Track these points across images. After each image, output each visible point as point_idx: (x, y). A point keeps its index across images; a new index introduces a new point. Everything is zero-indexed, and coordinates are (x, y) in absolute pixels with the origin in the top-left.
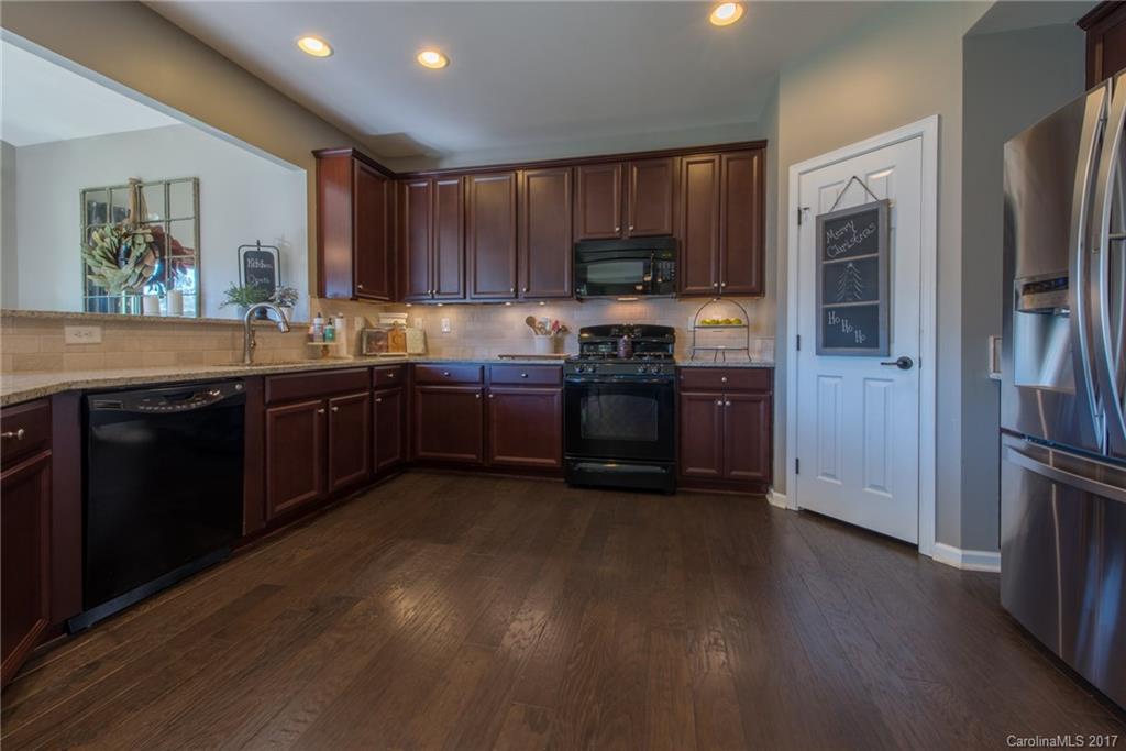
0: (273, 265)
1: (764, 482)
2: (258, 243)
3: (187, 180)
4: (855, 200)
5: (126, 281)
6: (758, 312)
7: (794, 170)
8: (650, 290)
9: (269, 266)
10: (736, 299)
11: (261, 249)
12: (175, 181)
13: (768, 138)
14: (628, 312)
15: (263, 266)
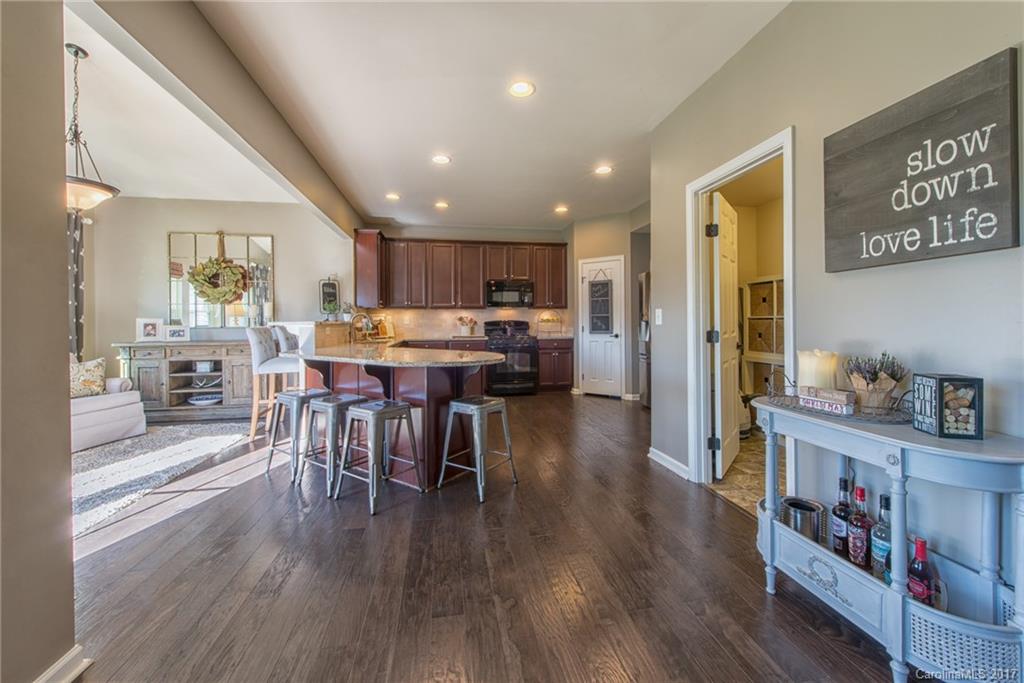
0: (336, 290)
1: (571, 386)
2: (329, 279)
3: (265, 236)
4: (601, 278)
5: (224, 296)
6: (566, 315)
7: (580, 262)
8: (520, 304)
9: (334, 290)
10: (557, 310)
11: (330, 282)
12: (253, 235)
13: (568, 242)
14: (505, 314)
15: (331, 290)
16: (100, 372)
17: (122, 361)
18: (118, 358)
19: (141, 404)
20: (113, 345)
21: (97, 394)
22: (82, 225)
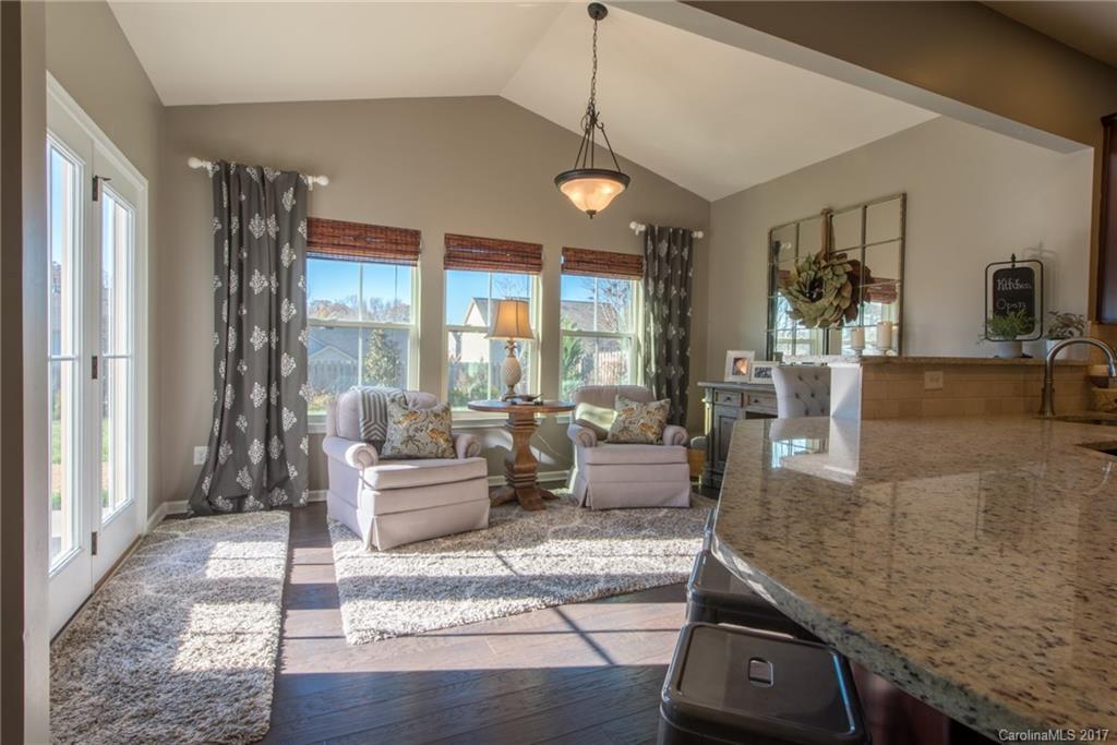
0: (1033, 285)
2: (1013, 257)
3: (891, 198)
5: (823, 314)
9: (1027, 286)
11: (1018, 265)
12: (872, 202)
15: (1019, 286)
16: (660, 416)
17: (707, 405)
18: (704, 400)
19: (687, 466)
20: (699, 384)
21: (652, 443)
22: (691, 239)
